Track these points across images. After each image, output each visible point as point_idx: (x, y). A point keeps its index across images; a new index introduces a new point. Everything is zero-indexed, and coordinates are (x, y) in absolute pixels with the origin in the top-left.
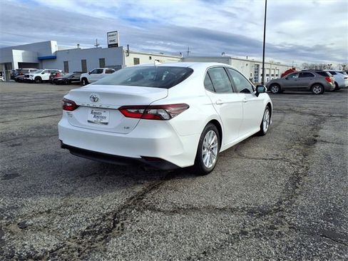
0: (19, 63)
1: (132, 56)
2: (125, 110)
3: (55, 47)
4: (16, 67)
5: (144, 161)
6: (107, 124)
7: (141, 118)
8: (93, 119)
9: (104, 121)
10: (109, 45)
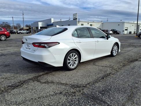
0: (40, 27)
1: (80, 23)
2: (34, 44)
3: (53, 21)
4: (39, 28)
5: (39, 63)
6: (30, 49)
7: (38, 47)
8: (27, 47)
9: (30, 48)
10: (74, 19)
